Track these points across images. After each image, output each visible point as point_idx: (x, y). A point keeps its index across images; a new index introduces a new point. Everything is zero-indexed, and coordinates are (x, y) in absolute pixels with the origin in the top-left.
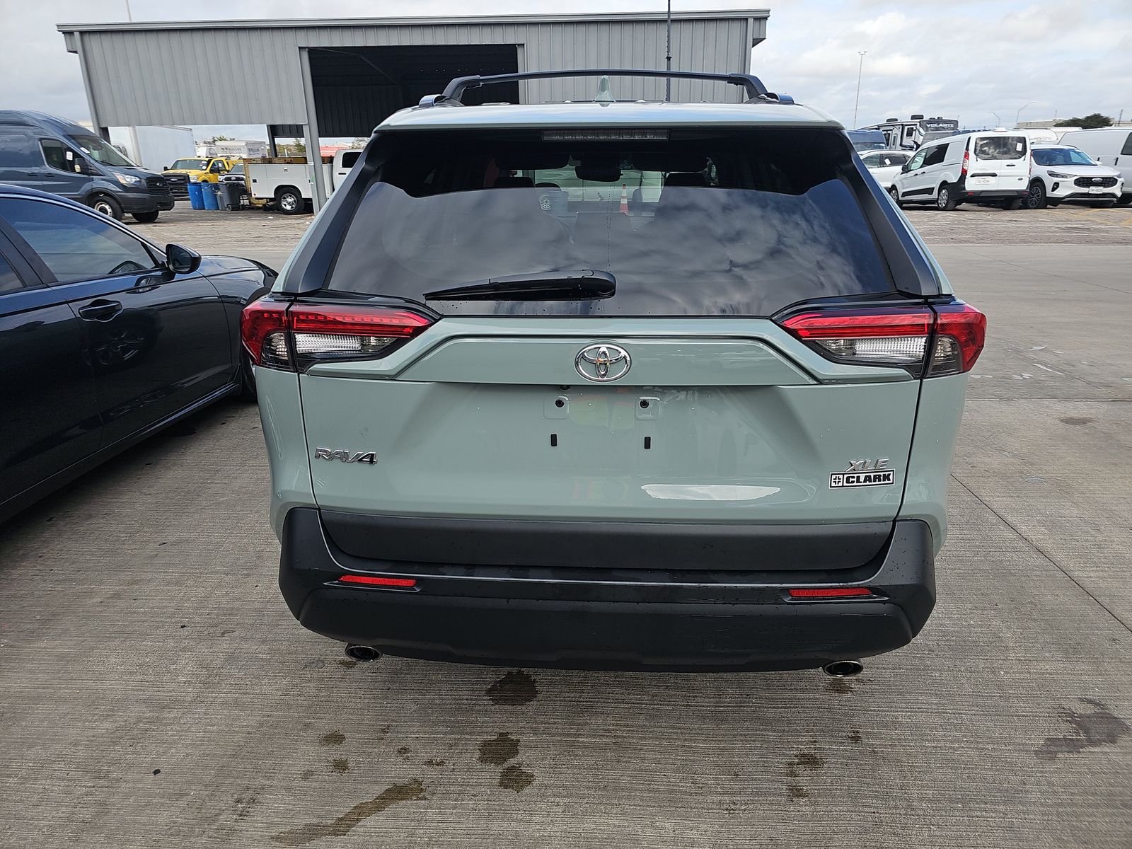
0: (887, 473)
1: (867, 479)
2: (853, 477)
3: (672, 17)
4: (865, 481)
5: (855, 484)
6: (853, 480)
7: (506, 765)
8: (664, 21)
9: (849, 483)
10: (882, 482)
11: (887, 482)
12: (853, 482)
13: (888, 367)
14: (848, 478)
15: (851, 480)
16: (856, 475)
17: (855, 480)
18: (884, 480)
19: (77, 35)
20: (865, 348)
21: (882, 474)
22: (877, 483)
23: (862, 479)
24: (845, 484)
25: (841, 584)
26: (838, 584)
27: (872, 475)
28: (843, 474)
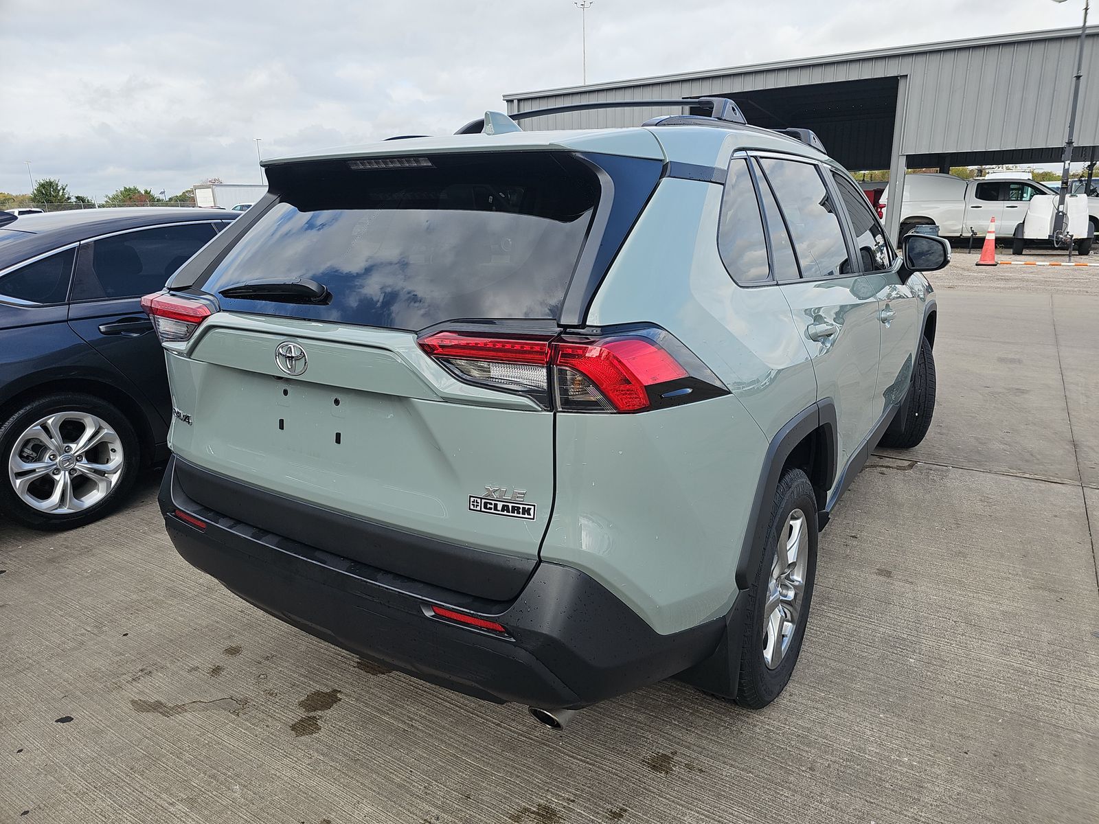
0: (527, 507)
1: (505, 508)
2: (491, 504)
3: (1088, 31)
4: (503, 510)
5: (492, 511)
6: (491, 506)
7: (312, 714)
8: (1077, 37)
9: (487, 509)
10: (521, 515)
11: (526, 516)
12: (490, 509)
13: (509, 393)
14: (486, 504)
15: (489, 506)
16: (493, 502)
17: (493, 506)
18: (523, 514)
19: (516, 102)
20: (498, 371)
21: (521, 506)
22: (515, 515)
23: (500, 508)
24: (483, 509)
25: (472, 612)
26: (468, 611)
27: (510, 505)
28: (481, 499)
